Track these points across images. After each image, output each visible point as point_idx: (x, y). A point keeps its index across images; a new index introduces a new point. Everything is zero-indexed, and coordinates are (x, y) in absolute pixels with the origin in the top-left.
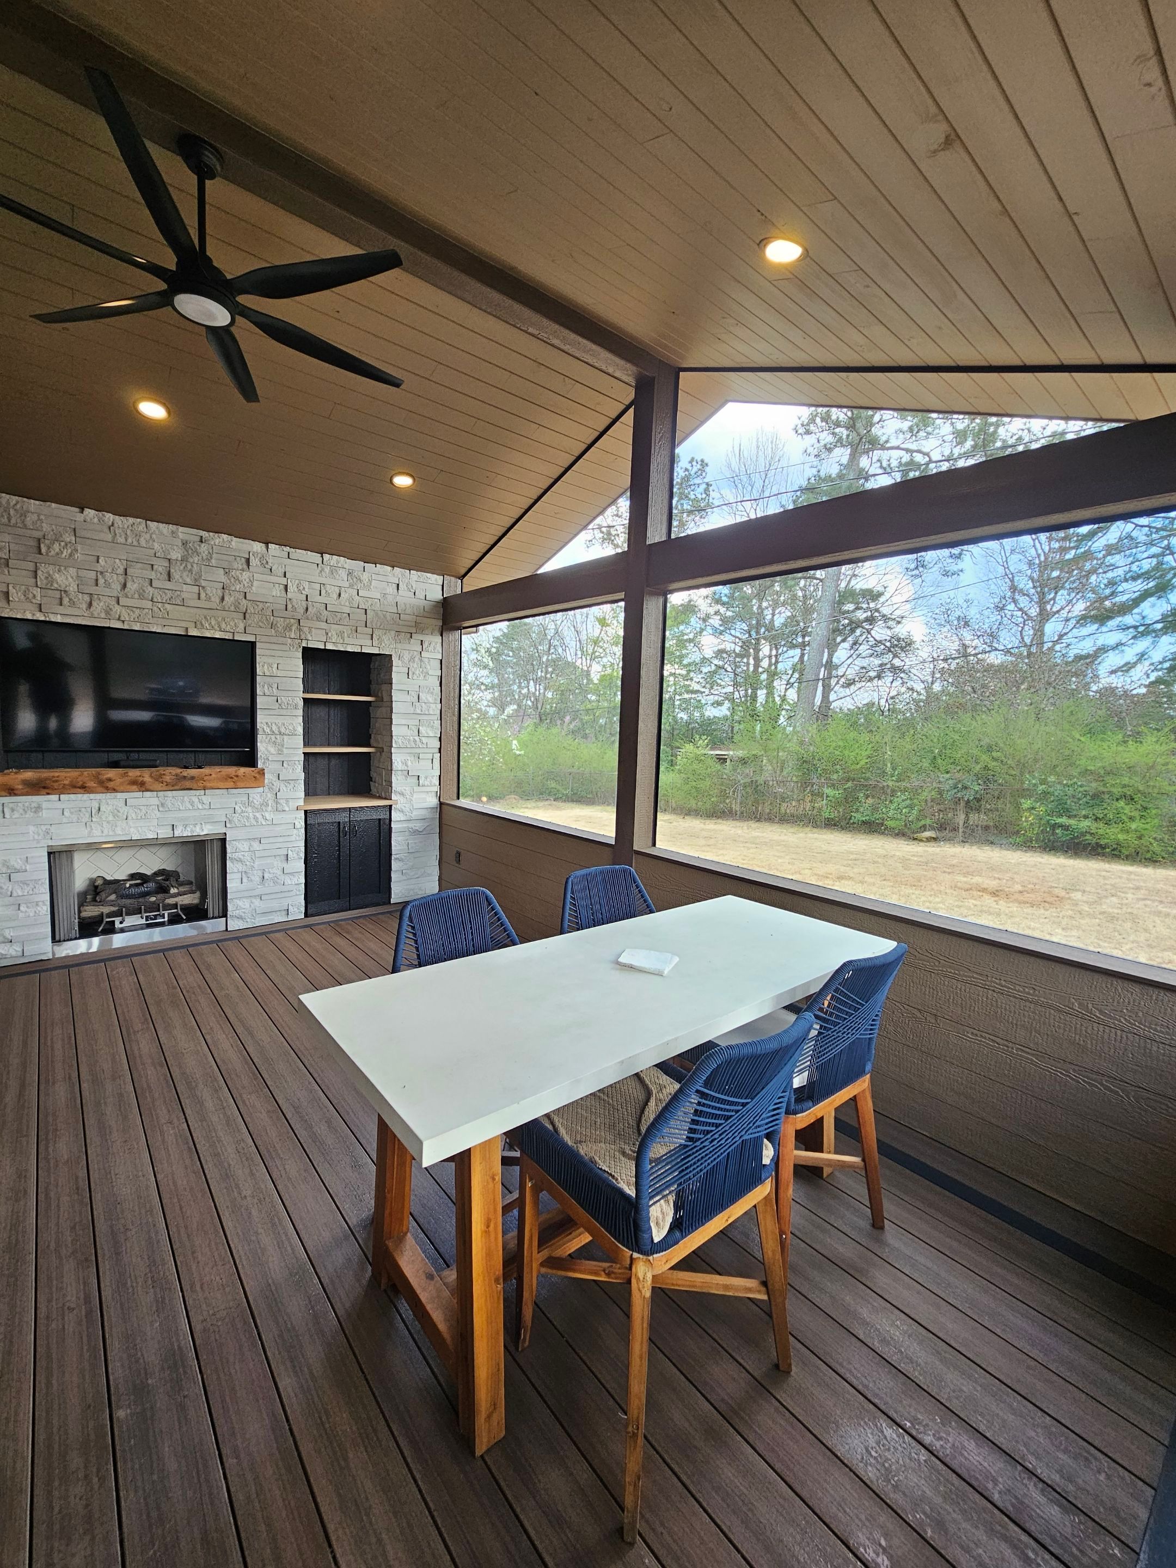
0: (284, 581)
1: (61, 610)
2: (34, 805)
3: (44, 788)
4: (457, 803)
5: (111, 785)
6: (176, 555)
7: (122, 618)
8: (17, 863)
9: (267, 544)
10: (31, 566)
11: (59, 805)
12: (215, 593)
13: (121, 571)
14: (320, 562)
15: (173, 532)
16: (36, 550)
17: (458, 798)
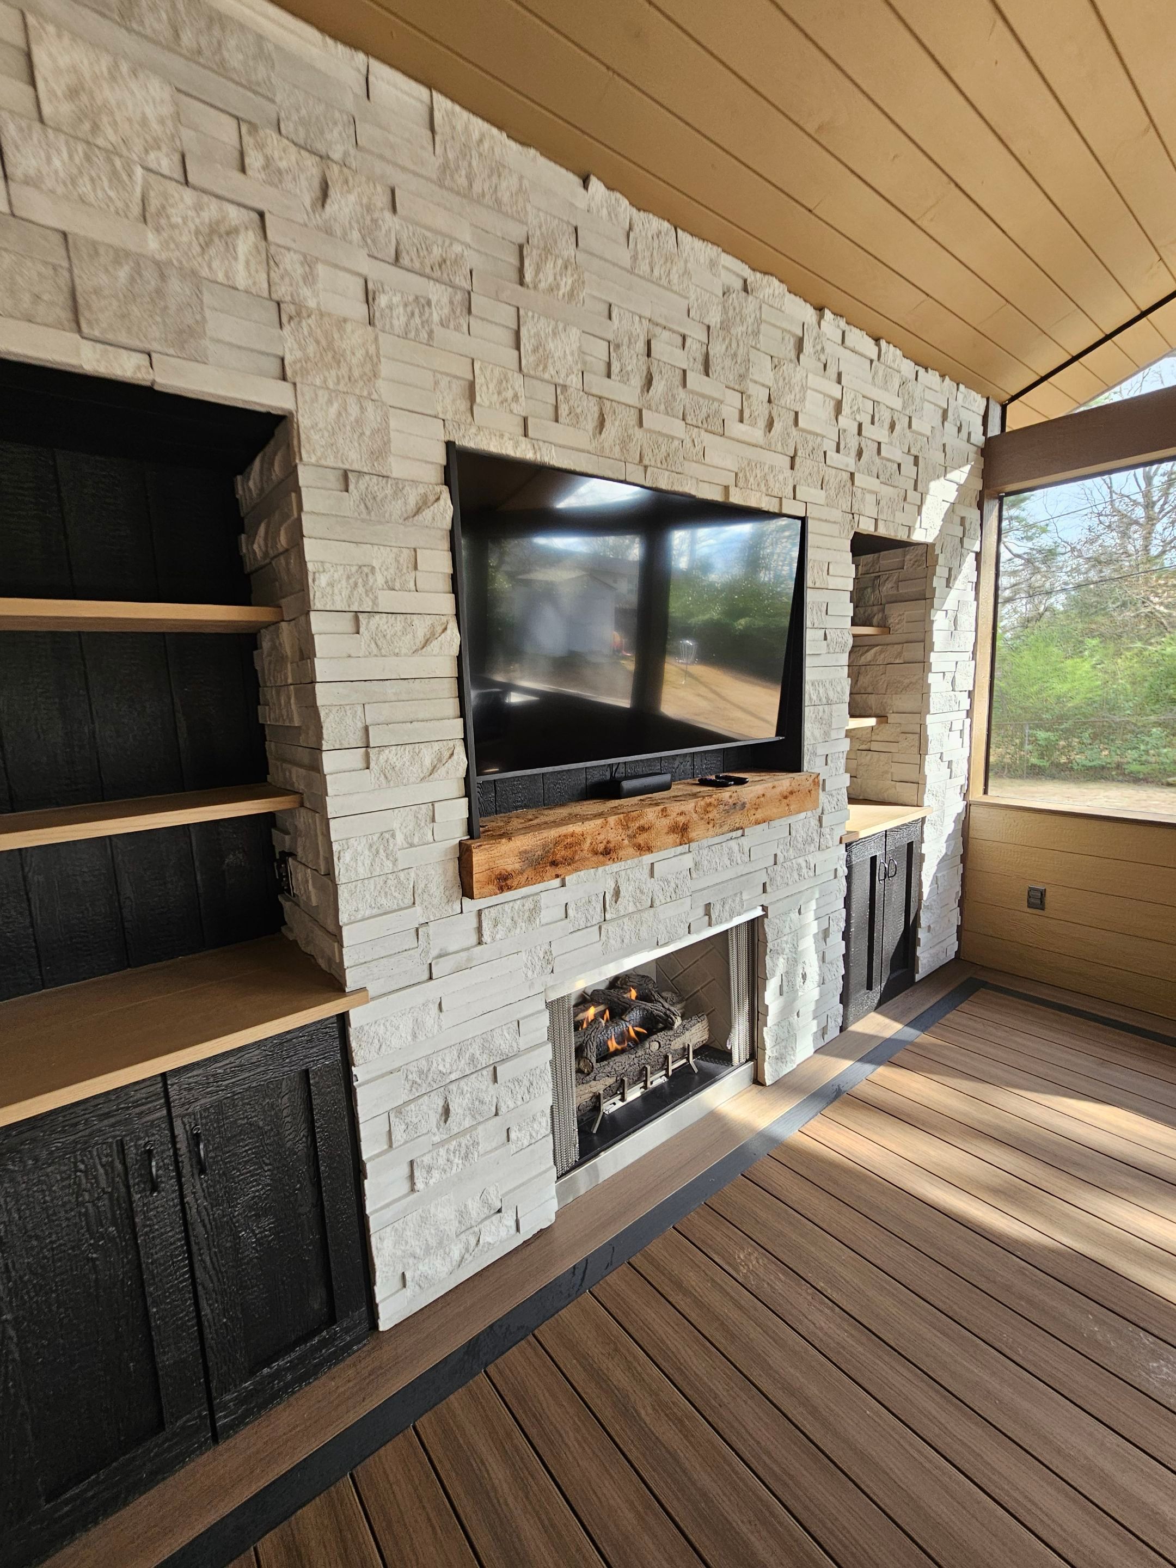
0: (836, 391)
1: (560, 432)
2: (529, 904)
3: (554, 864)
4: (986, 799)
5: (641, 839)
6: (714, 318)
7: (646, 462)
8: (504, 1041)
9: (820, 309)
10: (506, 315)
11: (563, 896)
12: (760, 409)
13: (641, 346)
14: (875, 357)
15: (713, 264)
16: (514, 275)
17: (985, 792)
